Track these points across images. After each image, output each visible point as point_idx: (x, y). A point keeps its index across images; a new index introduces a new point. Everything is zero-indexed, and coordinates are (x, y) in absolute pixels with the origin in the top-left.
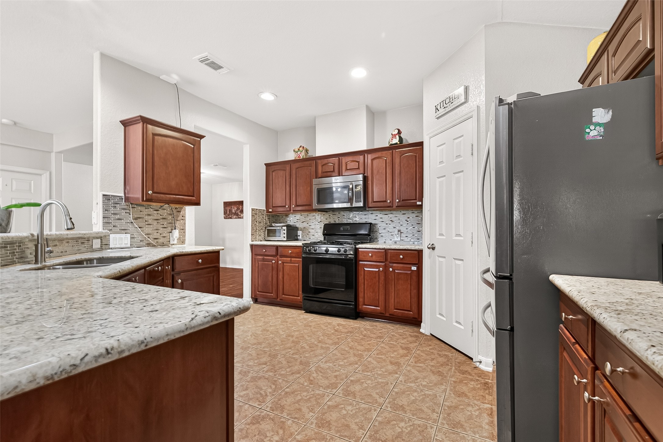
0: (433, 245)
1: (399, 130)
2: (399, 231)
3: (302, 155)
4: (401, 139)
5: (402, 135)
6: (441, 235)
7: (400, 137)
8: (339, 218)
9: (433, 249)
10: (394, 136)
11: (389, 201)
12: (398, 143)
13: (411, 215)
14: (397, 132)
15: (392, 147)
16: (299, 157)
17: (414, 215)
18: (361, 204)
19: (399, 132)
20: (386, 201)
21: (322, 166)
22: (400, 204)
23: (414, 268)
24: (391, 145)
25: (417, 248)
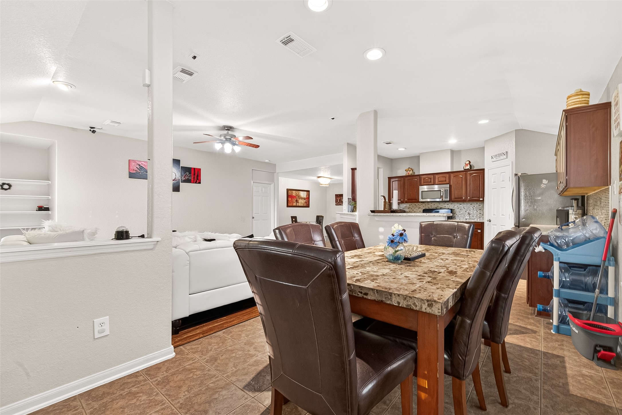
0: (490, 219)
1: (469, 161)
2: (468, 213)
3: (411, 173)
4: (471, 166)
5: (471, 164)
6: (494, 215)
7: (470, 165)
8: (431, 206)
9: (490, 221)
10: (466, 165)
11: (464, 198)
12: (469, 168)
13: (476, 205)
14: (468, 162)
15: (466, 171)
16: (409, 174)
17: (478, 205)
18: (448, 199)
19: (470, 162)
20: (462, 198)
21: (423, 179)
22: (470, 199)
23: (479, 231)
24: (465, 169)
25: (481, 221)
